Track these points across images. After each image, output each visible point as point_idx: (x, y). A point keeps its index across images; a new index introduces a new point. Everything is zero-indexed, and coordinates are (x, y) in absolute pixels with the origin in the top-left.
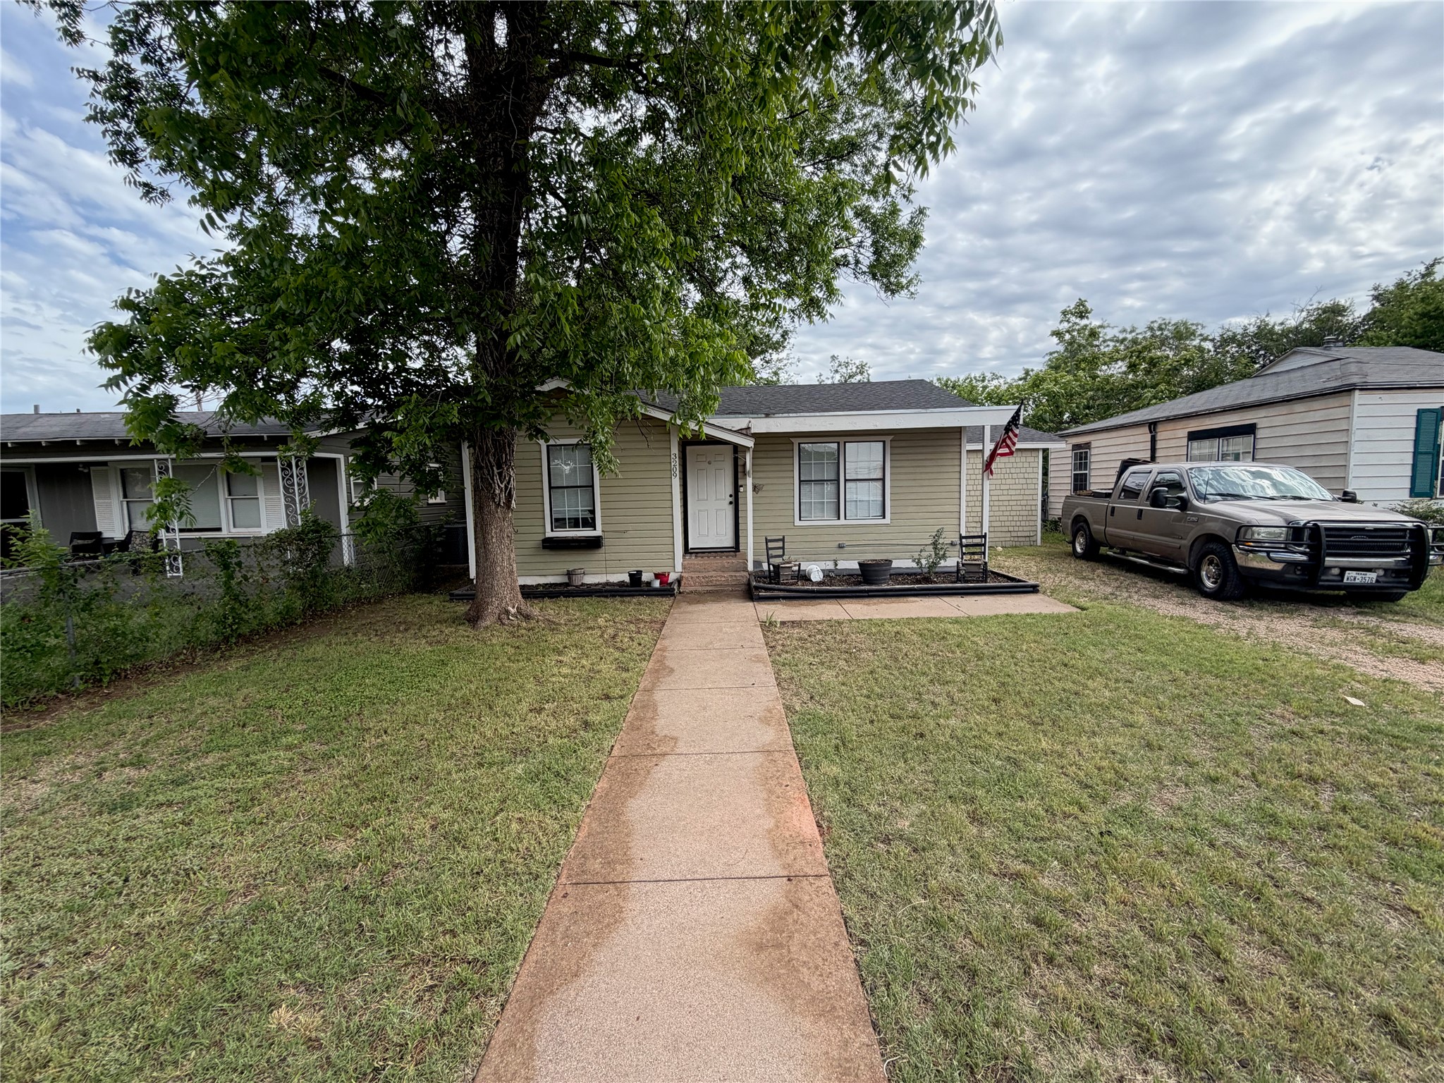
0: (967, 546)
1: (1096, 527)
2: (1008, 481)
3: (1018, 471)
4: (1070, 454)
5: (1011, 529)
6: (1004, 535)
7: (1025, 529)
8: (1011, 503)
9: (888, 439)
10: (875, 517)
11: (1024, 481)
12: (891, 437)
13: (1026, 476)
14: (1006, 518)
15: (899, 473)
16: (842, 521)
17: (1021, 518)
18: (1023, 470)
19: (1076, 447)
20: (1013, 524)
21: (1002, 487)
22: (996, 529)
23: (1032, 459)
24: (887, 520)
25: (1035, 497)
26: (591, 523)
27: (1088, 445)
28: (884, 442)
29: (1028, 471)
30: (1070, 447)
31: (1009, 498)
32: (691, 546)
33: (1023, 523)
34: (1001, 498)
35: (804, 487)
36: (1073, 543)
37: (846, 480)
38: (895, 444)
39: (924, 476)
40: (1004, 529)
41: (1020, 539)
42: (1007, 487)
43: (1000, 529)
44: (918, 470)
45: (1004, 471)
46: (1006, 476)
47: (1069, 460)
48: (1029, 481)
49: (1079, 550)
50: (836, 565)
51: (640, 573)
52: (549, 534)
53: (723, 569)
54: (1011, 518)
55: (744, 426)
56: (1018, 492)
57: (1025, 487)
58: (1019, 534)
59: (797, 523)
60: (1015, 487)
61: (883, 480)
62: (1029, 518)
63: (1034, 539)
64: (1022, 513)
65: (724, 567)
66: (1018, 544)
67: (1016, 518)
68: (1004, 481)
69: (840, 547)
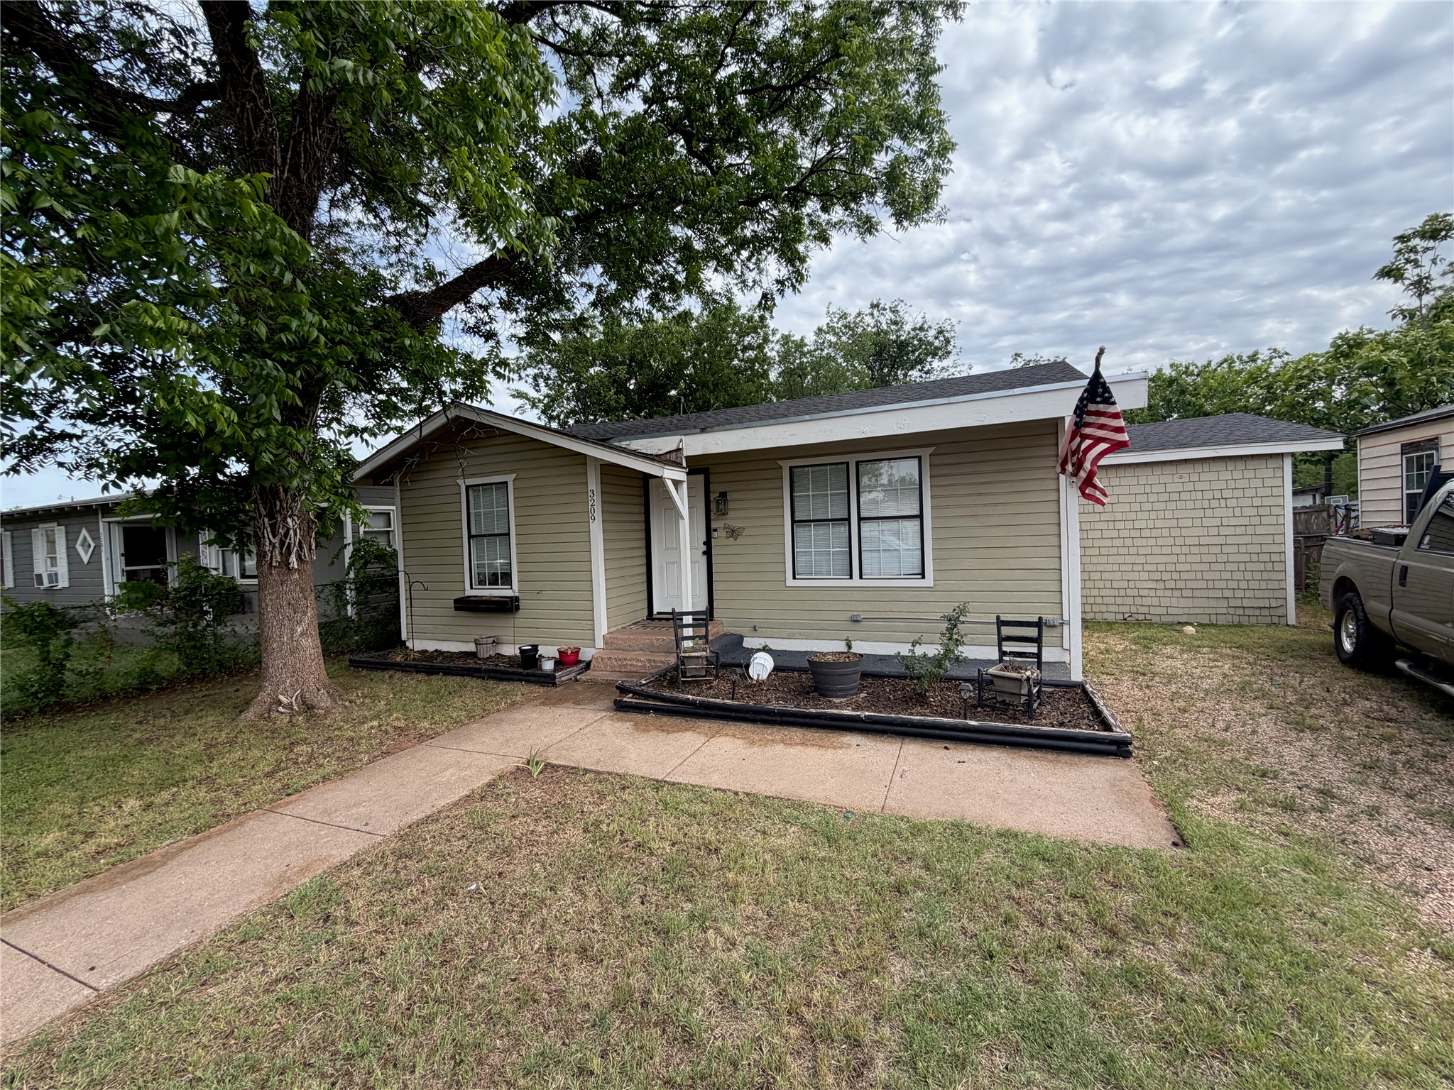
0: (1009, 639)
1: (1376, 607)
2: (1218, 513)
3: (1239, 493)
4: (1397, 460)
5: (1227, 594)
6: (1213, 603)
7: (1258, 594)
8: (1225, 549)
9: (926, 453)
10: (910, 576)
11: (1254, 512)
12: (932, 449)
13: (1257, 502)
14: (1217, 576)
15: (948, 507)
16: (855, 581)
17: (1248, 576)
18: (1251, 493)
19: (1406, 448)
20: (1232, 585)
21: (1206, 522)
22: (1196, 593)
23: (1270, 473)
24: (929, 581)
25: (1278, 539)
26: (506, 578)
27: (1433, 443)
28: (919, 458)
29: (1261, 492)
30: (1398, 448)
31: (1221, 540)
32: (656, 610)
33: (1254, 585)
34: (1204, 541)
35: (800, 531)
36: (1337, 628)
37: (860, 519)
38: (938, 460)
39: (990, 510)
40: (1212, 594)
41: (1248, 612)
42: (1218, 522)
43: (1205, 594)
44: (979, 500)
45: (1209, 495)
46: (1214, 503)
47: (1397, 472)
48: (1262, 511)
49: (1348, 645)
50: (849, 647)
51: (535, 648)
52: (469, 593)
53: (651, 649)
54: (1226, 576)
55: (674, 447)
56: (1240, 530)
57: (1256, 521)
58: (1246, 603)
59: (790, 582)
60: (1233, 521)
61: (920, 517)
62: (1265, 576)
63: (1280, 612)
64: (1250, 567)
65: (652, 645)
66: (1245, 620)
67: (1239, 576)
68: (1209, 513)
69: (855, 621)
